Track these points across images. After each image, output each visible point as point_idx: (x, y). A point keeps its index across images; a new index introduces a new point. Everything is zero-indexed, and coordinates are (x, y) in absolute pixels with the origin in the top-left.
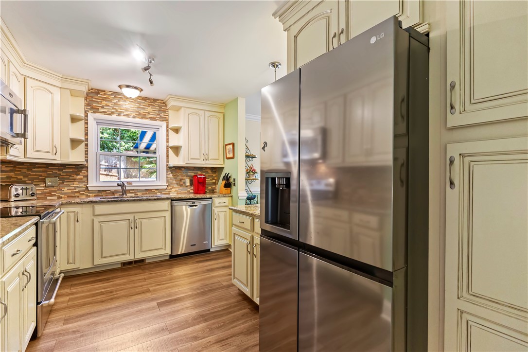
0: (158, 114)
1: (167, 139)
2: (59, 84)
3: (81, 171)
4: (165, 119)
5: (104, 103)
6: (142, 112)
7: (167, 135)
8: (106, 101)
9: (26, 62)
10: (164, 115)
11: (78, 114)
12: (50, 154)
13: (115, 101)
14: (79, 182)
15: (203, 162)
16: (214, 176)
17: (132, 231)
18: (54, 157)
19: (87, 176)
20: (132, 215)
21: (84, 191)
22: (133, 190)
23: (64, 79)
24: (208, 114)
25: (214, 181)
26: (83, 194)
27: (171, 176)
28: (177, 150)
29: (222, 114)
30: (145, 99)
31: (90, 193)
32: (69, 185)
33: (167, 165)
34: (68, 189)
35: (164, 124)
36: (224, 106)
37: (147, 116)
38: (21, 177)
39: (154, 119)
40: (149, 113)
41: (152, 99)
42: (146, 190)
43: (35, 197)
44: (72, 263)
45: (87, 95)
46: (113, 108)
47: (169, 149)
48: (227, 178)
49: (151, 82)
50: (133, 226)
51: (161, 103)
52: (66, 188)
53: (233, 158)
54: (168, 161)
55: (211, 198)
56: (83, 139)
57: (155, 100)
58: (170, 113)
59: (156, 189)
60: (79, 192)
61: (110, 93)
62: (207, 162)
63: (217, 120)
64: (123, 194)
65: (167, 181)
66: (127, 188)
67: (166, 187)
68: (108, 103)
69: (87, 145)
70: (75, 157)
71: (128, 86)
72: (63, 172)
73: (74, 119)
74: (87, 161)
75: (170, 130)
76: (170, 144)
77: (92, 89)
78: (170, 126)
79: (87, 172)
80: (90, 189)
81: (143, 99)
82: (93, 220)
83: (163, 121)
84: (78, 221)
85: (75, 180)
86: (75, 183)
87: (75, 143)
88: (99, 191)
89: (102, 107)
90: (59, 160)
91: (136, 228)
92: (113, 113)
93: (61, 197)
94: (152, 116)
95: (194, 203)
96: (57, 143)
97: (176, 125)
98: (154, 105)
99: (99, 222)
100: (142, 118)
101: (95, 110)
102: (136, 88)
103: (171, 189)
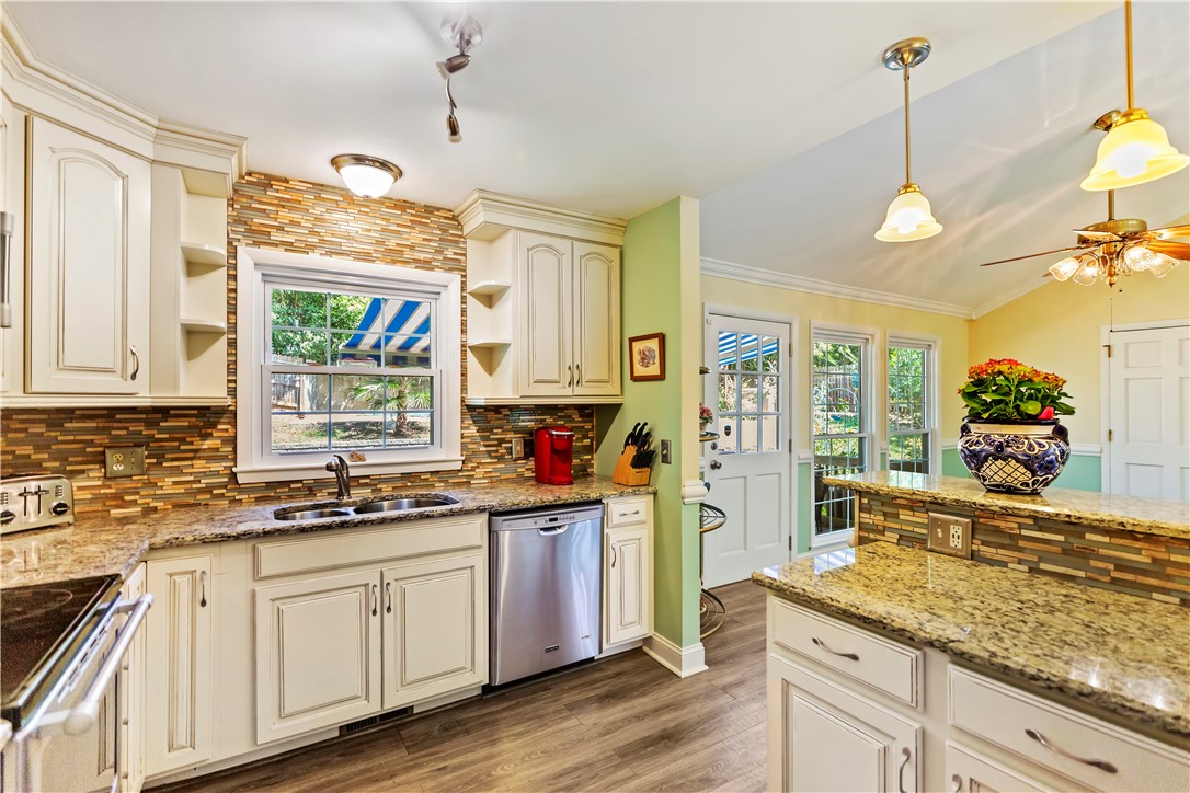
0: (439, 251)
1: (464, 324)
2: (148, 149)
3: (214, 426)
4: (458, 266)
5: (285, 215)
6: (392, 243)
7: (464, 312)
8: (291, 209)
9: (32, 61)
10: (455, 254)
11: (207, 247)
12: (115, 378)
13: (318, 210)
14: (208, 459)
15: (569, 391)
16: (588, 426)
17: (375, 621)
18: (129, 386)
19: (233, 441)
20: (376, 569)
21: (225, 487)
22: (368, 477)
23: (164, 131)
24: (581, 248)
25: (587, 442)
26: (222, 496)
27: (473, 431)
28: (489, 355)
29: (617, 250)
30: (403, 205)
31: (241, 491)
32: (179, 471)
33: (463, 401)
34: (175, 483)
35: (456, 278)
36: (623, 225)
37: (408, 255)
38: (28, 450)
39: (425, 265)
40: (412, 248)
41: (420, 206)
42: (405, 476)
43: (68, 518)
44: (184, 747)
45: (236, 191)
46: (312, 233)
47: (469, 353)
48: (639, 437)
49: (454, 130)
50: (379, 604)
51: (445, 218)
52: (169, 480)
53: (661, 377)
54: (464, 388)
55: (598, 502)
56: (223, 325)
57: (430, 210)
58: (472, 246)
59: (432, 473)
60: (208, 490)
61: (303, 187)
62: (578, 390)
63: (606, 267)
64: (340, 494)
65: (464, 447)
66: (353, 473)
67: (458, 466)
68: (296, 216)
69: (232, 344)
70: (198, 385)
71: (359, 159)
72: (162, 431)
73: (195, 266)
74: (233, 392)
75: (470, 299)
76: (473, 340)
77: (249, 174)
78: (471, 287)
79: (235, 426)
80: (241, 479)
81: (396, 207)
82: (254, 594)
83: (451, 270)
84: (203, 603)
85: (196, 454)
86: (197, 463)
87: (196, 337)
88: (270, 485)
89: (280, 229)
90: (144, 395)
91: (389, 609)
92: (311, 247)
93: (155, 509)
94: (422, 256)
95: (556, 519)
96: (139, 341)
97: (493, 283)
98: (426, 224)
99: (273, 600)
100: (394, 262)
101: (259, 237)
102: (384, 165)
103: (473, 469)
